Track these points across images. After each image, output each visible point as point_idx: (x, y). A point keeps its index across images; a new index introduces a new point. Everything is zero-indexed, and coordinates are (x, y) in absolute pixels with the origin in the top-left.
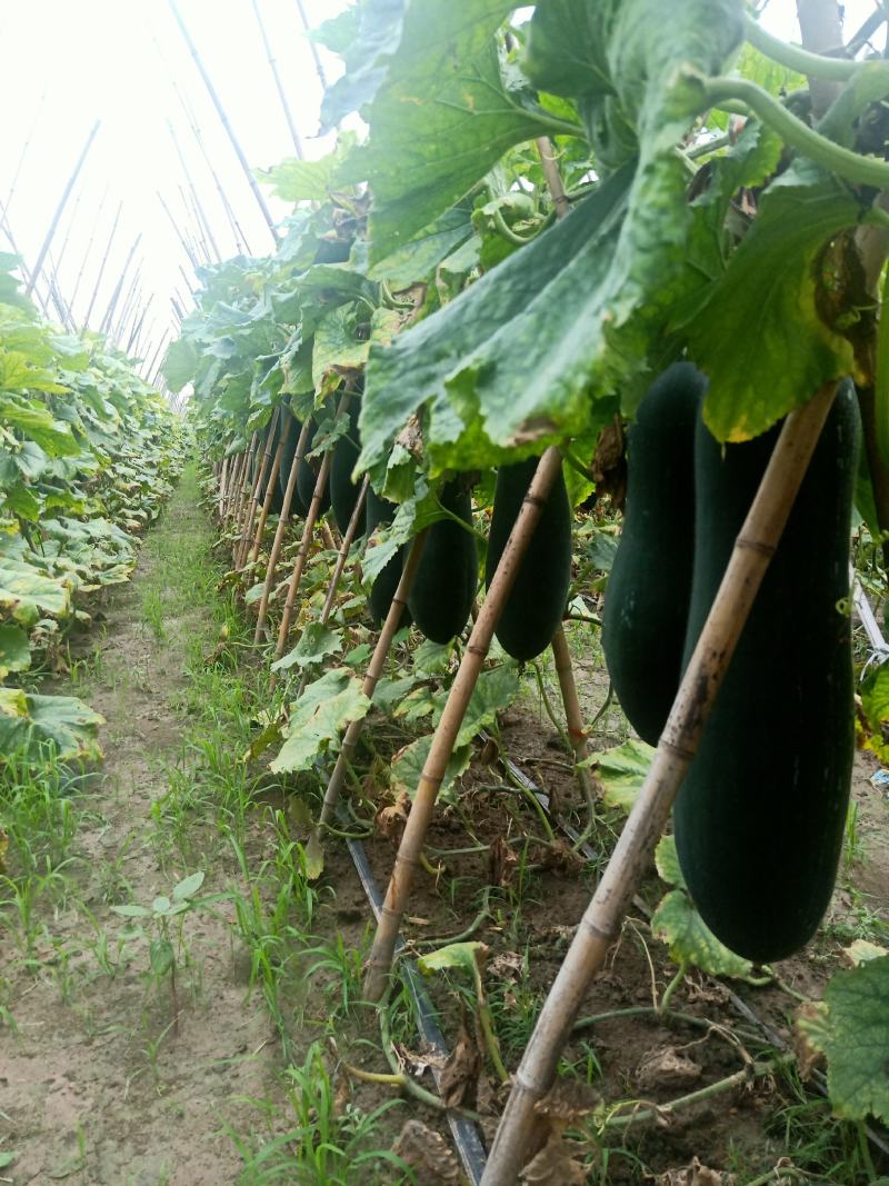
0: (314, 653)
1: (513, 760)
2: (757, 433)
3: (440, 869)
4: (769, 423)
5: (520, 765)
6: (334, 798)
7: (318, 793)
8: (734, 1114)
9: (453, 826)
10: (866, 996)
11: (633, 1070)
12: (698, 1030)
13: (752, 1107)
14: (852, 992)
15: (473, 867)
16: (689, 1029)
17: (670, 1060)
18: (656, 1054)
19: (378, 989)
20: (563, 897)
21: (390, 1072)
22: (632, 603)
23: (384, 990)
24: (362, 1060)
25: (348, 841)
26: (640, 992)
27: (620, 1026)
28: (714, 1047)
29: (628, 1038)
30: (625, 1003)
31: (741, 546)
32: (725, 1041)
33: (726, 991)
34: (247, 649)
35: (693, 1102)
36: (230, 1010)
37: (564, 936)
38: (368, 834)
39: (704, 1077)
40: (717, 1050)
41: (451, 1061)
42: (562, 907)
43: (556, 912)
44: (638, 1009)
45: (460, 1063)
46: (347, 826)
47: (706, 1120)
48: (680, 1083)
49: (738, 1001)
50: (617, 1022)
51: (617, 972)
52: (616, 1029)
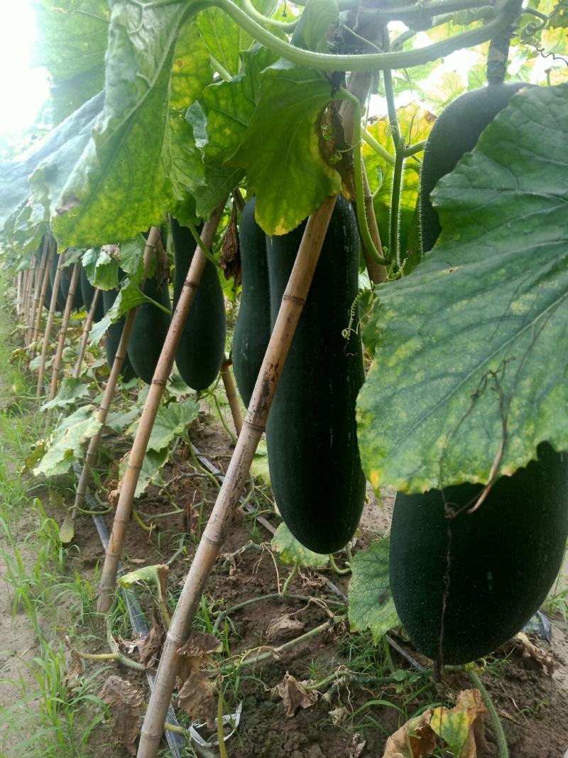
0: (70, 398)
1: (207, 457)
2: (291, 229)
3: (152, 527)
4: (298, 223)
5: (212, 460)
6: (84, 490)
7: (73, 488)
8: (322, 648)
9: (164, 501)
10: (372, 562)
11: (264, 631)
12: (304, 602)
13: (332, 642)
14: (365, 561)
15: (176, 525)
16: (300, 603)
17: (286, 622)
18: (278, 620)
19: (106, 605)
20: (232, 537)
21: (111, 652)
22: (247, 345)
23: (110, 605)
24: (95, 650)
25: (93, 516)
26: (272, 586)
27: (259, 607)
28: (313, 612)
29: (264, 613)
30: (263, 593)
31: (285, 299)
32: (320, 607)
33: (324, 579)
34: (32, 400)
35: (296, 644)
36: (7, 631)
37: (228, 559)
38: (107, 511)
39: (305, 629)
40: (316, 613)
41: (147, 640)
42: (231, 542)
43: (226, 546)
44: (271, 595)
45: (153, 640)
46: (93, 507)
47: (304, 654)
48: (291, 634)
49: (331, 585)
50: (258, 605)
51: (259, 576)
52: (257, 609)
